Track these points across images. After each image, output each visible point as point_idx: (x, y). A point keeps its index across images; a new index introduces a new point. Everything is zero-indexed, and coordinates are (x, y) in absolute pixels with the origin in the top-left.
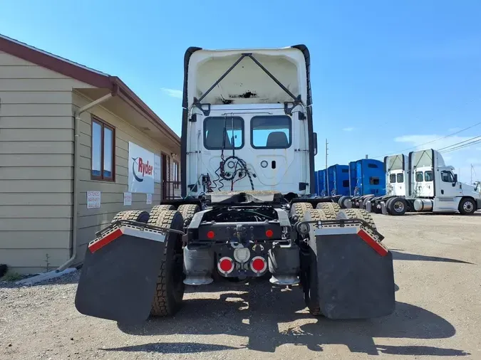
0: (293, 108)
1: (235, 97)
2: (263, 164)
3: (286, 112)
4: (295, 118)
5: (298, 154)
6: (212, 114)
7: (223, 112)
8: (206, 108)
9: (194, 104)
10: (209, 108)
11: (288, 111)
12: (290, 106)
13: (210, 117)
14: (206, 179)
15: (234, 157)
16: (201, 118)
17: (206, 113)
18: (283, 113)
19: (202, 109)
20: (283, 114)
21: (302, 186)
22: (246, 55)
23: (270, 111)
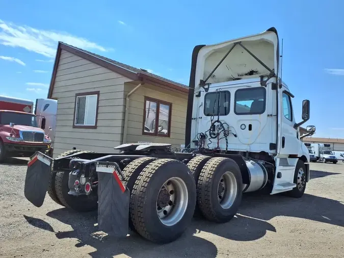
0: (268, 80)
1: (242, 75)
2: (242, 127)
3: (261, 84)
4: (269, 88)
5: (270, 118)
6: (210, 91)
7: (217, 88)
8: (206, 87)
9: (200, 85)
10: (209, 87)
11: (263, 83)
12: (265, 79)
13: (209, 93)
14: (203, 137)
15: (218, 121)
16: (203, 94)
17: (207, 90)
18: (259, 85)
19: (204, 88)
21: (272, 146)
22: (237, 43)
23: (249, 84)
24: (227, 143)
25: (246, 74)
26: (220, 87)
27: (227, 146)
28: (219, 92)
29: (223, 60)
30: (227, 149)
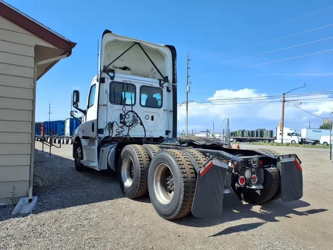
0: (164, 84)
1: (116, 68)
2: (147, 117)
4: (165, 90)
5: (166, 112)
6: (116, 80)
7: (124, 79)
8: (111, 74)
9: (103, 70)
10: (114, 75)
11: (161, 85)
12: (162, 82)
13: (115, 82)
15: (132, 111)
16: (108, 81)
17: (112, 78)
19: (109, 75)
20: (159, 86)
21: (167, 132)
22: (137, 43)
24: (145, 130)
25: (120, 68)
26: (131, 80)
27: (145, 133)
28: (124, 83)
29: (122, 55)
30: (145, 136)
